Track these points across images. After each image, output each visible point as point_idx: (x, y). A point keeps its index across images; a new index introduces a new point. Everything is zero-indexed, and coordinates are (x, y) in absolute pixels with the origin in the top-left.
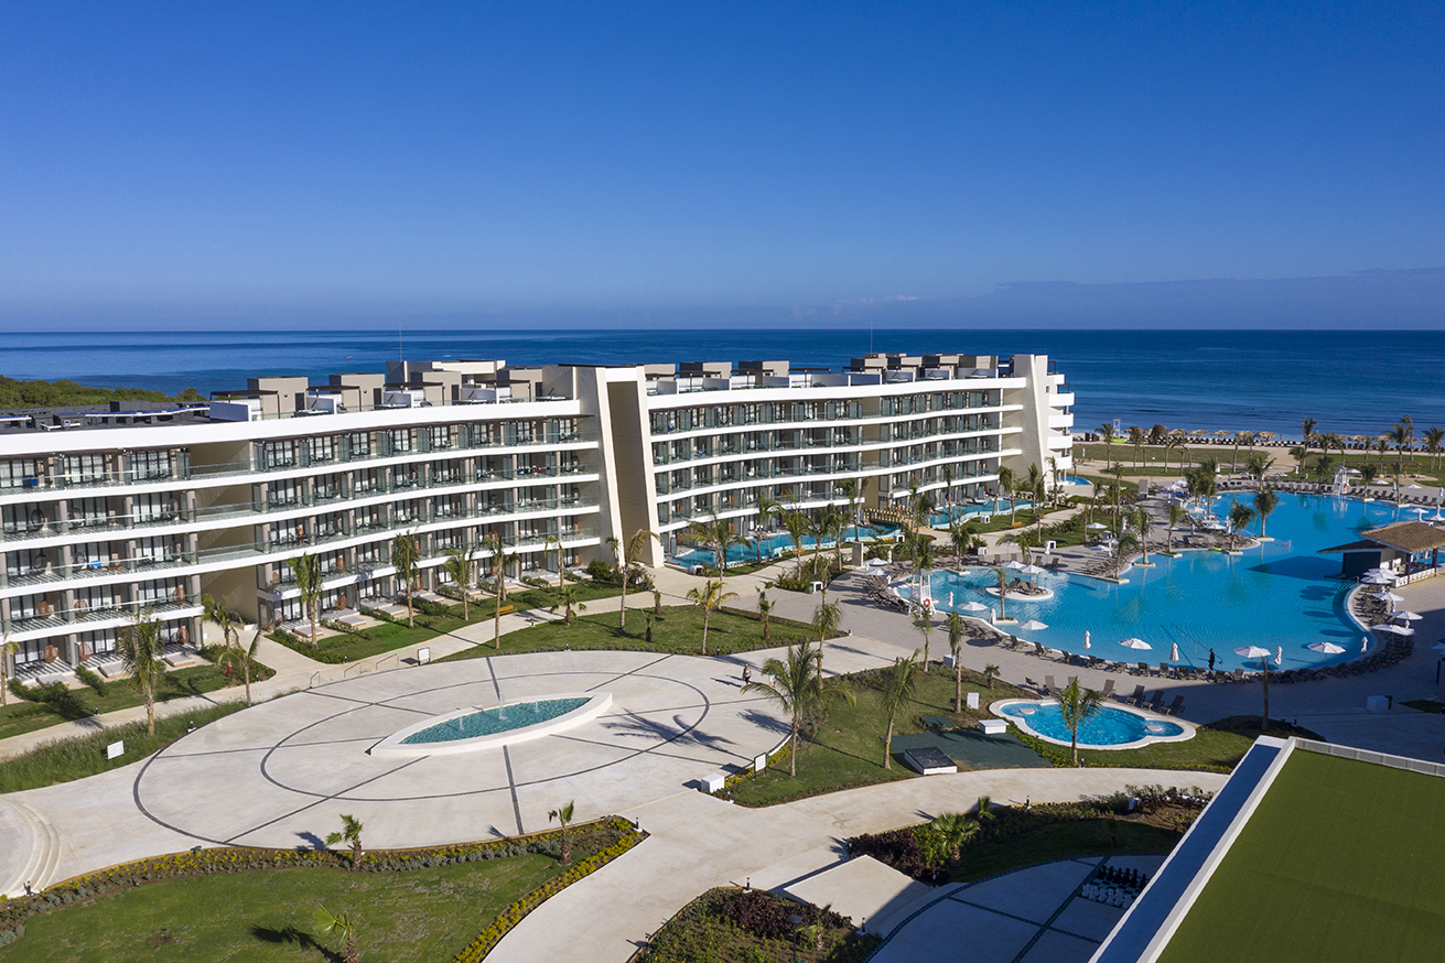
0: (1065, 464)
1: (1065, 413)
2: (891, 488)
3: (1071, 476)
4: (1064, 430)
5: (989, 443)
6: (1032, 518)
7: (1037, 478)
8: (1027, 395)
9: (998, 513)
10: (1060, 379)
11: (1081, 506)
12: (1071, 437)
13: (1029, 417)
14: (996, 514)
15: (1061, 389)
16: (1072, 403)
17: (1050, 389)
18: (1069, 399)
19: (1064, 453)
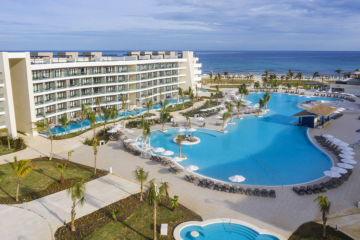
0: (199, 85)
1: (199, 70)
2: (140, 96)
3: (201, 89)
4: (199, 75)
5: (175, 80)
6: (190, 105)
7: (191, 91)
8: (187, 64)
9: (178, 103)
10: (197, 59)
11: (205, 100)
12: (201, 77)
13: (188, 71)
14: (178, 104)
15: (197, 62)
16: (201, 67)
17: (194, 62)
18: (200, 65)
19: (199, 82)
